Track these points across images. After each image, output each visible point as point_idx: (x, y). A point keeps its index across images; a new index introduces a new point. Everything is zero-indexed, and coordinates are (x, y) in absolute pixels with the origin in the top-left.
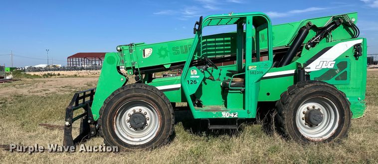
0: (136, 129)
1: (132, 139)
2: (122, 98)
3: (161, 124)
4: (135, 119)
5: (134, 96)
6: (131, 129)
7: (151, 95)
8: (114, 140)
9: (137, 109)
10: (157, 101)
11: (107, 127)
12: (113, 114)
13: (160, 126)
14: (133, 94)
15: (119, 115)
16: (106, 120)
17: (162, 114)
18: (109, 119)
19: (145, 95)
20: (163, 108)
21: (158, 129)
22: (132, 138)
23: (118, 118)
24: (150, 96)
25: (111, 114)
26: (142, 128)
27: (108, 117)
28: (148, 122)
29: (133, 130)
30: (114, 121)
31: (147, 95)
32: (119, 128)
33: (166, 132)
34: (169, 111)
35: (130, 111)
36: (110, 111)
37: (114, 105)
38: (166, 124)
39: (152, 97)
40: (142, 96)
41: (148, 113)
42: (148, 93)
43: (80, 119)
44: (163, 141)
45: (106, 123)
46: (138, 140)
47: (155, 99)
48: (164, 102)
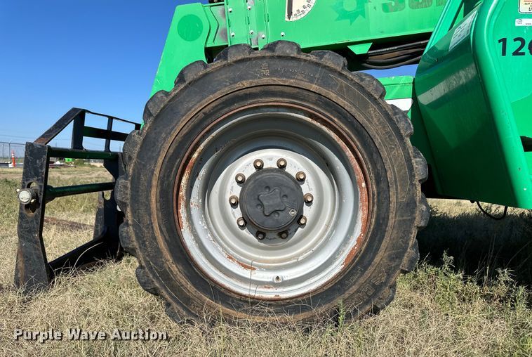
0: (261, 234)
1: (246, 273)
2: (218, 95)
3: (368, 221)
4: (264, 194)
5: (267, 91)
6: (245, 232)
7: (340, 93)
8: (174, 268)
9: (270, 157)
10: (361, 118)
11: (150, 215)
12: (178, 162)
13: (365, 230)
14: (265, 81)
15: (203, 172)
16: (150, 186)
17: (380, 179)
18: (162, 180)
19: (314, 87)
20: (384, 154)
21: (353, 242)
22: (246, 267)
23: (198, 184)
24: (333, 96)
25: (171, 160)
26: (284, 233)
27: (157, 173)
28: (308, 212)
29: (252, 237)
30: (182, 193)
31: (323, 91)
32: (199, 225)
33: (391, 259)
34: (411, 168)
35: (244, 166)
36: (166, 147)
37: (182, 125)
38: (391, 222)
39: (341, 101)
40: (299, 94)
41: (309, 178)
42: (325, 83)
43: (96, 195)
44: (375, 295)
45: (148, 197)
46: (268, 276)
47: (353, 111)
48: (389, 128)
